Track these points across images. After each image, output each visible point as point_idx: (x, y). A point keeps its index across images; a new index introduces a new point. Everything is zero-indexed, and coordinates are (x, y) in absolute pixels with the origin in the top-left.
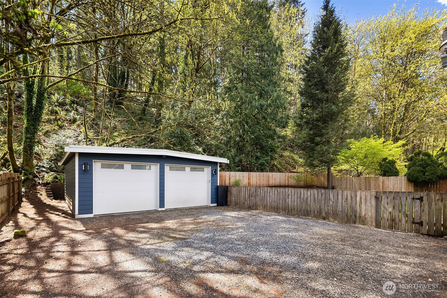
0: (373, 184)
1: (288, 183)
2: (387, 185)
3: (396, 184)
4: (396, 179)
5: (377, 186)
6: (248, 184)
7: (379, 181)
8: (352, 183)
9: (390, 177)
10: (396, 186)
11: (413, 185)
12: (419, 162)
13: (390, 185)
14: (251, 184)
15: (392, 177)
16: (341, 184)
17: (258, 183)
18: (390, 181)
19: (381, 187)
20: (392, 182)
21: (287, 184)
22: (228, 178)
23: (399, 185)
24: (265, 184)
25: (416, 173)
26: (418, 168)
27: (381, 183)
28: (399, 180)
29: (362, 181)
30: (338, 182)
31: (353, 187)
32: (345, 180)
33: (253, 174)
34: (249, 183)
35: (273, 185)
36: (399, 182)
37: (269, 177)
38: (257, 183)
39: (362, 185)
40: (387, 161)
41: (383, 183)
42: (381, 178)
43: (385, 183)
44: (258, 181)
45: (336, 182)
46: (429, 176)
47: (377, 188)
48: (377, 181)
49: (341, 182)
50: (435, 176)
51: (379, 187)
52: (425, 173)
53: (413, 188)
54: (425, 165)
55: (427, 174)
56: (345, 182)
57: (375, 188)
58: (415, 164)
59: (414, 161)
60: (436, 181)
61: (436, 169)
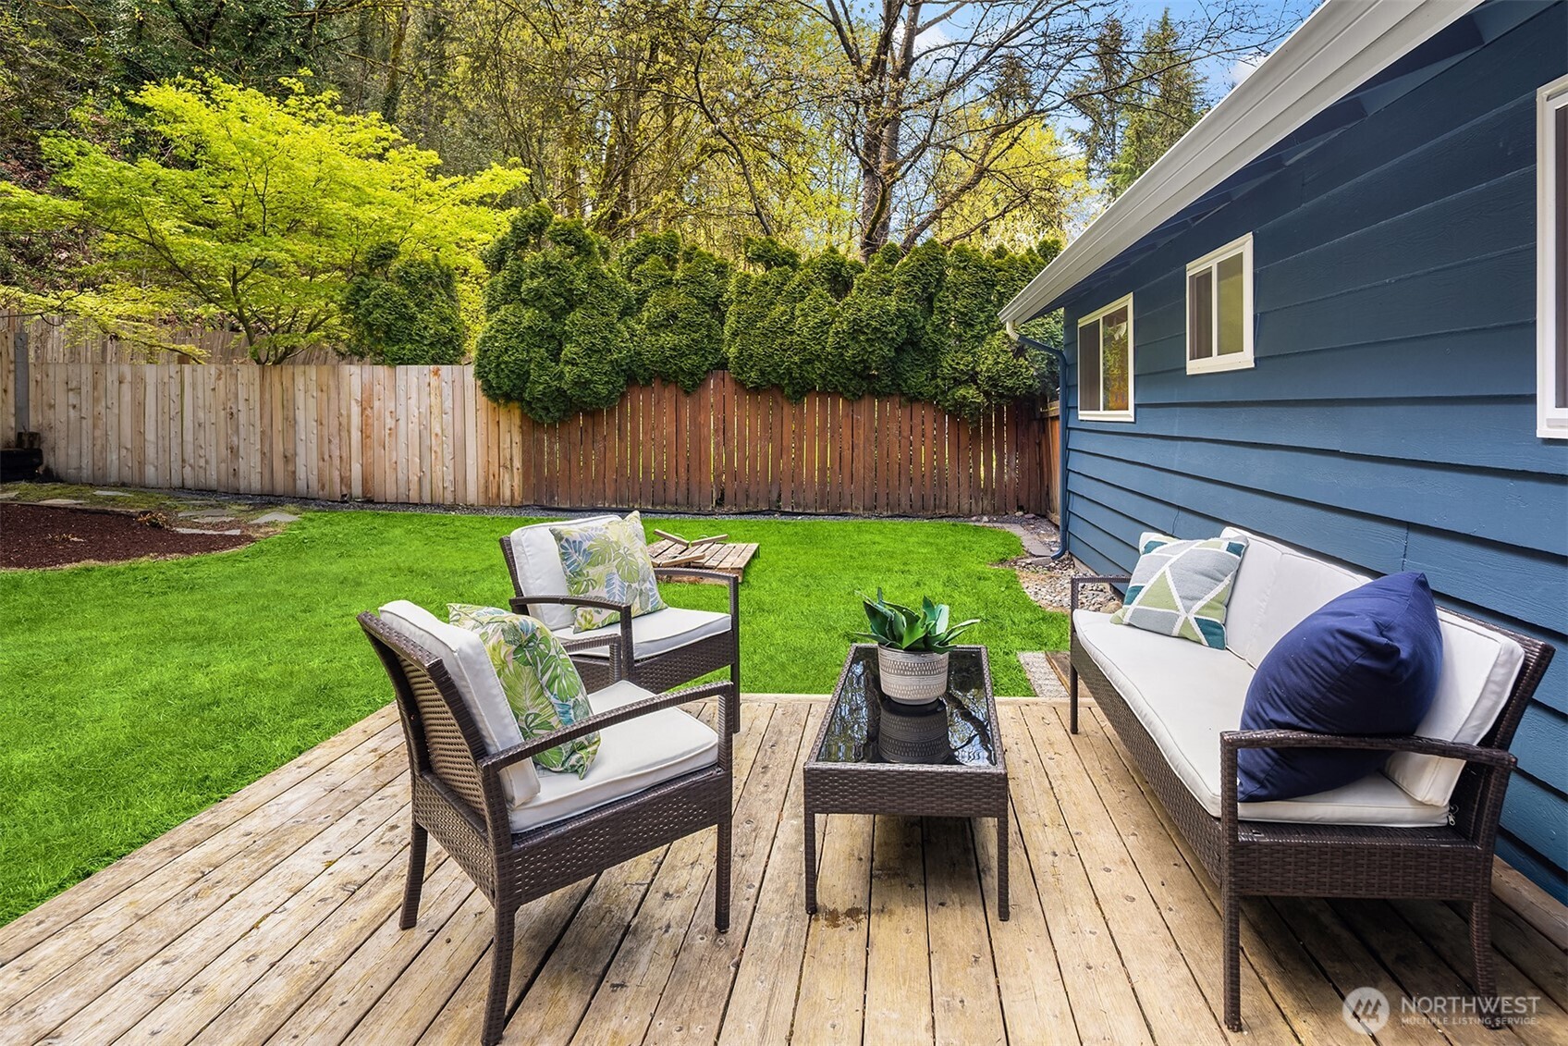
0: (313, 414)
2: (390, 423)
3: (436, 411)
4: (434, 381)
5: (334, 430)
7: (344, 390)
8: (175, 408)
9: (401, 369)
10: (437, 429)
11: (517, 421)
12: (533, 276)
13: (402, 423)
15: (413, 369)
16: (96, 418)
18: (402, 394)
19: (356, 435)
20: (413, 402)
23: (447, 418)
25: (514, 342)
26: (528, 315)
27: (356, 410)
28: (447, 390)
29: (242, 395)
31: (189, 437)
32: (126, 387)
36: (448, 404)
39: (242, 418)
40: (395, 265)
41: (365, 405)
42: (357, 376)
43: (376, 404)
45: (59, 398)
46: (577, 365)
47: (336, 441)
48: (333, 395)
49: (96, 401)
50: (607, 368)
51: (344, 434)
52: (561, 344)
53: (517, 438)
54: (560, 295)
55: (569, 350)
56: (127, 397)
57: (320, 446)
58: (514, 286)
59: (512, 271)
60: (610, 393)
61: (611, 327)
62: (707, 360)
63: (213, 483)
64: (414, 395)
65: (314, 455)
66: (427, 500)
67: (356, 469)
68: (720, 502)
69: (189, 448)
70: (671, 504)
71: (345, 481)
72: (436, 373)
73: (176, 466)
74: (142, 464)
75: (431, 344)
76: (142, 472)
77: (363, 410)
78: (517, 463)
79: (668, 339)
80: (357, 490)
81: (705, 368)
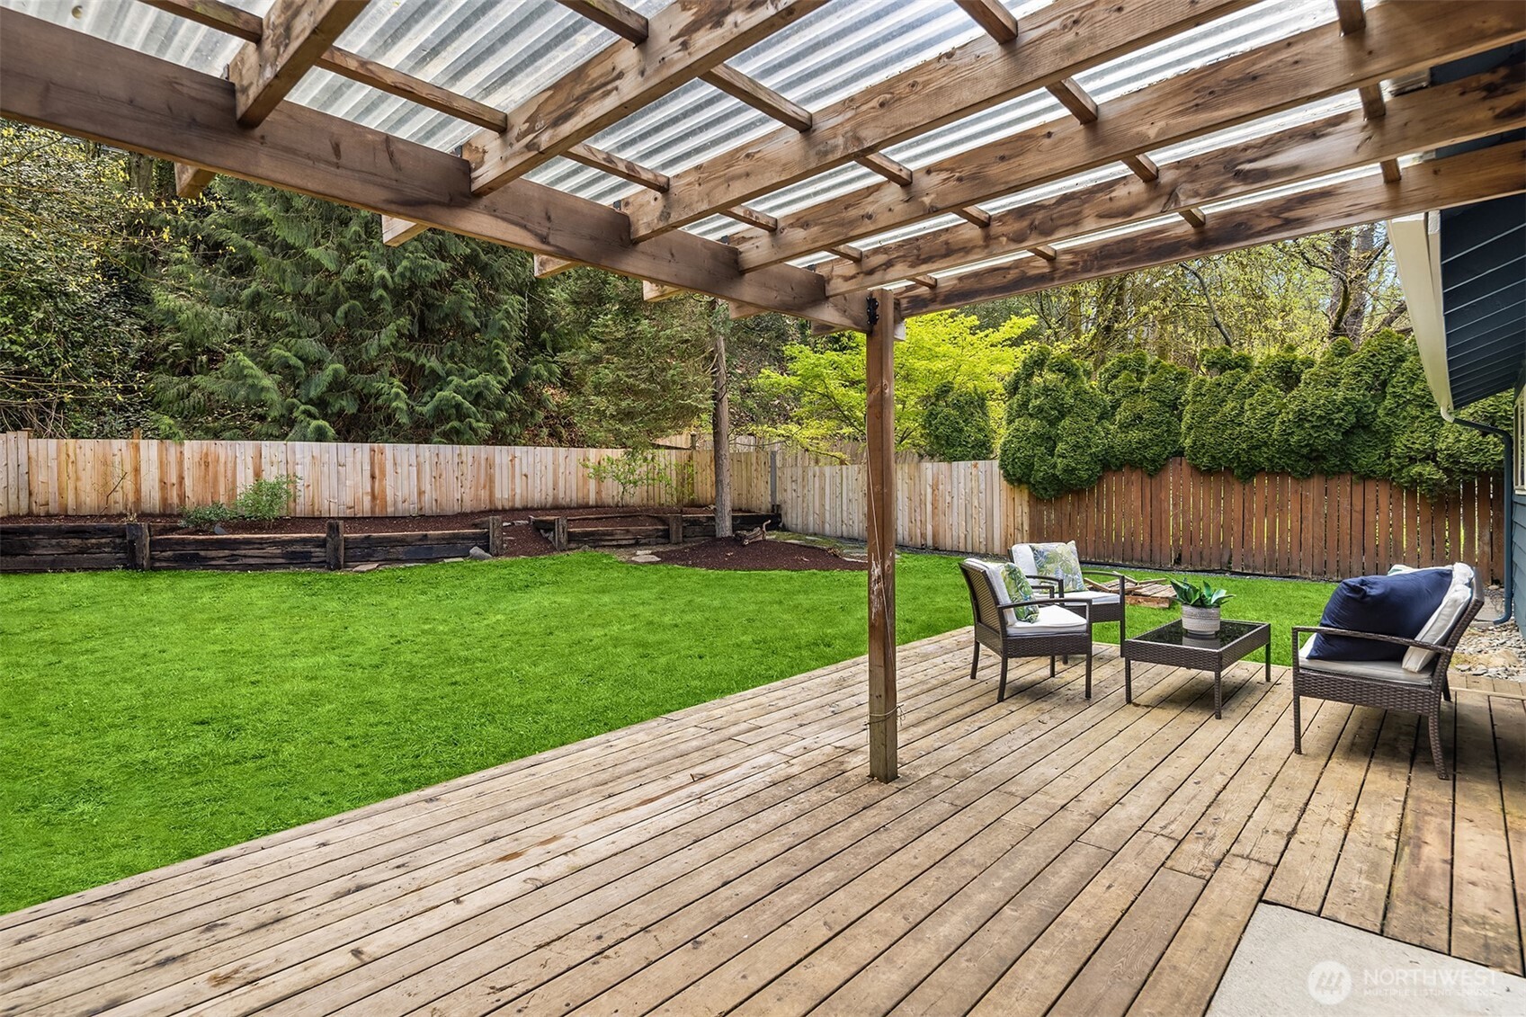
0: (906, 493)
1: (598, 493)
2: (948, 499)
3: (975, 491)
4: (973, 471)
5: (917, 503)
6: (367, 499)
7: (922, 478)
8: (838, 491)
9: (954, 464)
10: (976, 502)
11: (1026, 497)
12: (1037, 397)
13: (956, 498)
14: (389, 499)
15: (962, 464)
16: (804, 496)
18: (955, 480)
19: (929, 507)
20: (962, 485)
21: (593, 496)
22: (250, 473)
23: (983, 496)
24: (467, 498)
26: (1033, 424)
27: (929, 491)
28: (982, 477)
30: (794, 486)
31: (845, 508)
33: (400, 455)
34: (374, 497)
35: (518, 504)
36: (983, 486)
37: (490, 465)
40: (951, 396)
42: (928, 467)
43: (941, 487)
45: (789, 485)
46: (1067, 457)
47: (918, 510)
48: (917, 482)
49: (804, 487)
50: (1088, 459)
51: (923, 506)
52: (1055, 443)
53: (1026, 509)
54: (1055, 409)
55: (1060, 447)
56: (817, 485)
57: (910, 514)
58: (1024, 405)
59: (1023, 394)
60: (1091, 477)
61: (1090, 429)
62: (1166, 449)
63: (856, 535)
64: (962, 481)
65: (907, 519)
66: (970, 550)
67: (929, 527)
68: (1178, 561)
69: (845, 514)
70: (1137, 560)
71: (923, 536)
72: (975, 466)
73: (839, 524)
74: (823, 523)
75: (973, 447)
76: (823, 528)
77: (933, 491)
78: (1026, 527)
79: (1135, 435)
80: (930, 542)
81: (1164, 456)
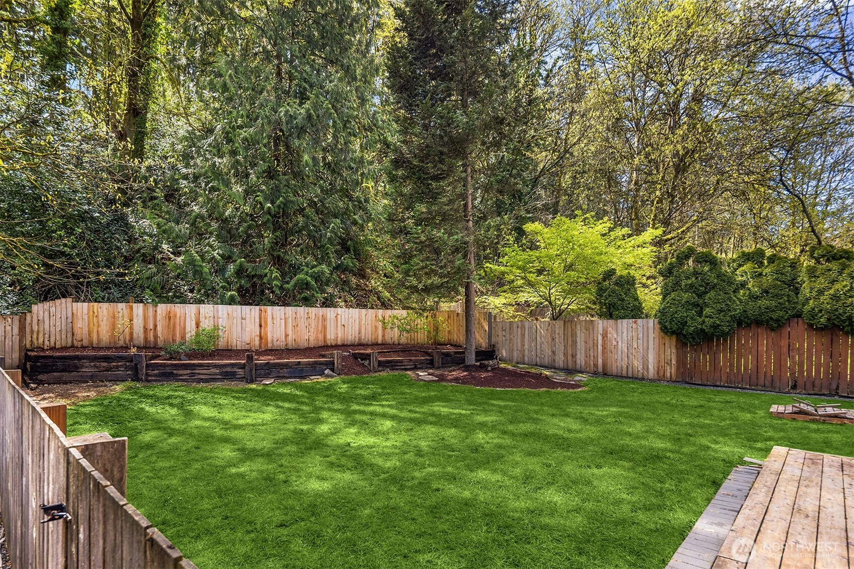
0: (583, 339)
1: (383, 336)
2: (614, 343)
3: (635, 338)
4: (634, 326)
5: (591, 346)
6: (257, 339)
7: (596, 329)
8: (534, 337)
9: (620, 321)
10: (635, 345)
11: (674, 343)
12: (688, 278)
13: (620, 343)
14: (269, 339)
15: (625, 321)
16: (511, 340)
17: (290, 338)
18: (620, 331)
19: (600, 348)
20: (625, 334)
21: (380, 338)
22: (194, 323)
23: (640, 342)
24: (312, 339)
25: (680, 309)
26: (686, 296)
27: (600, 338)
28: (640, 329)
29: (557, 332)
30: (504, 334)
31: (538, 347)
32: (519, 329)
33: (275, 313)
34: (261, 338)
35: (339, 343)
36: (641, 335)
37: (324, 319)
38: (286, 335)
39: (557, 340)
41: (605, 335)
42: (601, 324)
43: (609, 335)
44: (290, 332)
45: (500, 333)
46: (713, 318)
47: (592, 350)
48: (591, 331)
49: (510, 334)
50: (729, 318)
51: (595, 347)
52: (702, 308)
53: (674, 351)
54: (702, 286)
55: (707, 311)
56: (519, 333)
57: (586, 351)
58: (677, 283)
59: (676, 276)
60: (730, 330)
61: (730, 299)
62: (787, 313)
63: (546, 364)
64: (625, 332)
65: (583, 355)
66: (630, 375)
67: (600, 361)
68: (794, 387)
69: (539, 351)
70: (762, 386)
71: (596, 365)
72: (635, 322)
73: (534, 357)
74: (524, 356)
75: (632, 311)
76: (524, 359)
77: (603, 338)
78: (674, 362)
79: (764, 303)
80: (600, 369)
81: (786, 318)
